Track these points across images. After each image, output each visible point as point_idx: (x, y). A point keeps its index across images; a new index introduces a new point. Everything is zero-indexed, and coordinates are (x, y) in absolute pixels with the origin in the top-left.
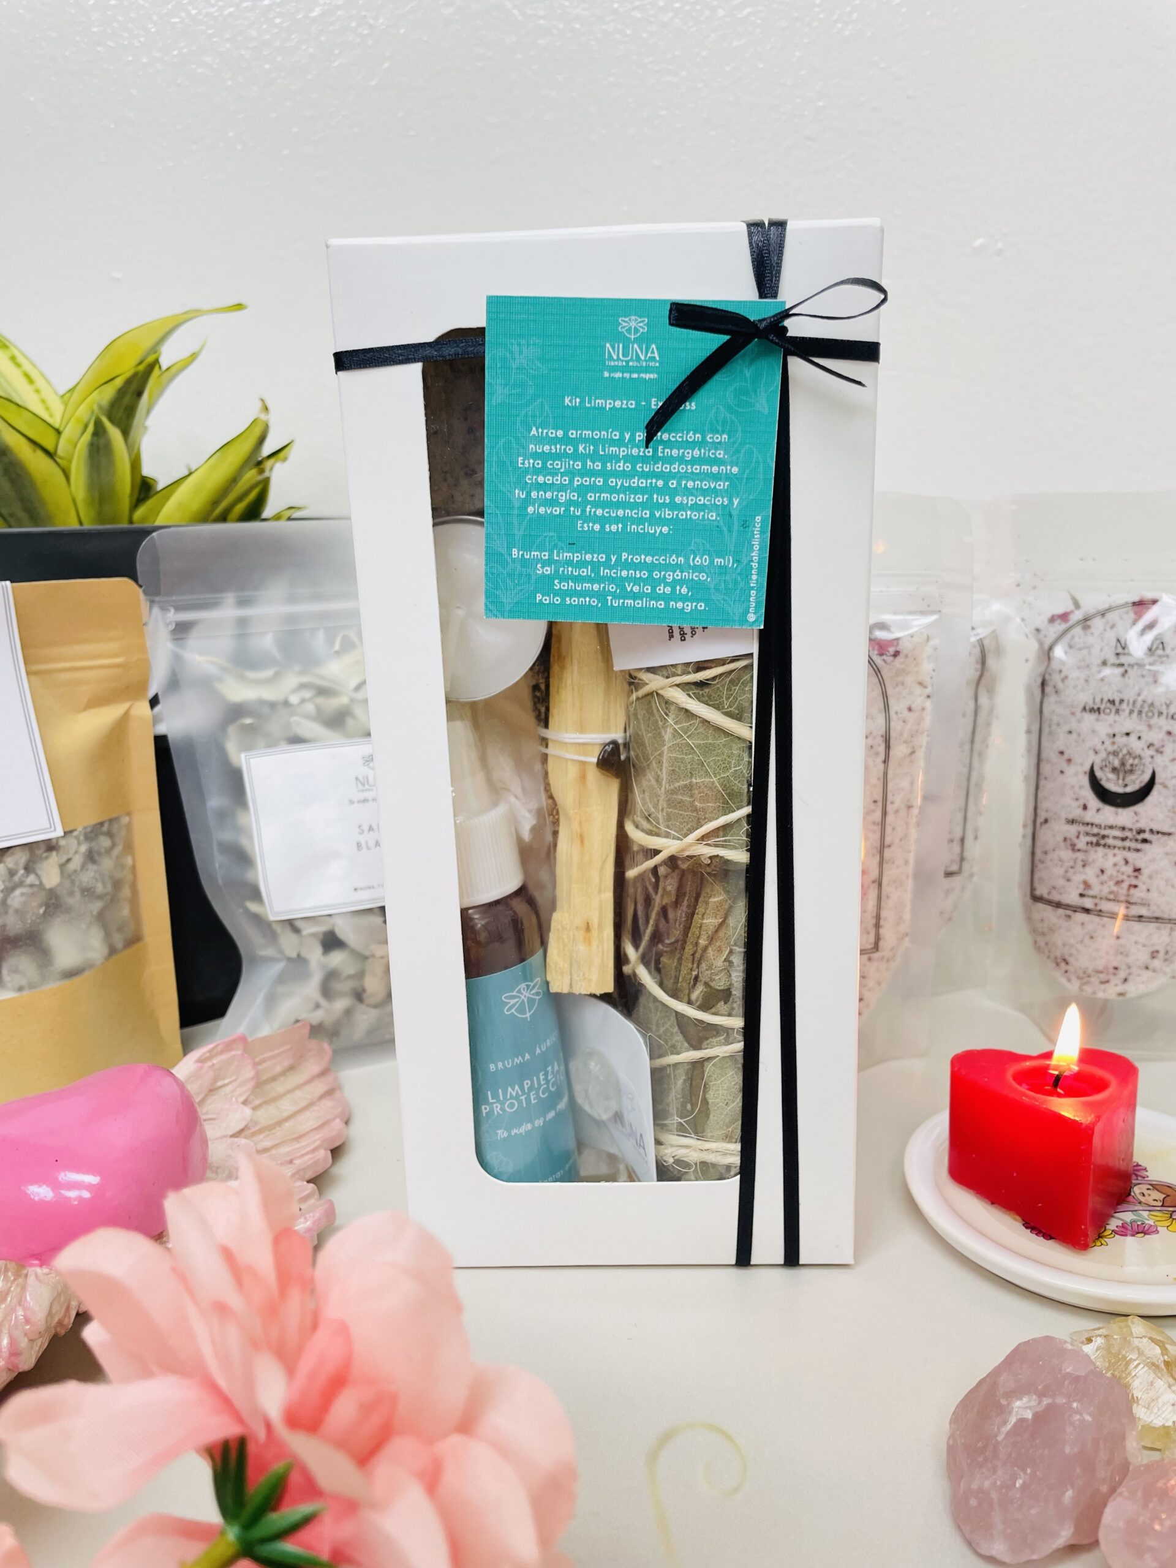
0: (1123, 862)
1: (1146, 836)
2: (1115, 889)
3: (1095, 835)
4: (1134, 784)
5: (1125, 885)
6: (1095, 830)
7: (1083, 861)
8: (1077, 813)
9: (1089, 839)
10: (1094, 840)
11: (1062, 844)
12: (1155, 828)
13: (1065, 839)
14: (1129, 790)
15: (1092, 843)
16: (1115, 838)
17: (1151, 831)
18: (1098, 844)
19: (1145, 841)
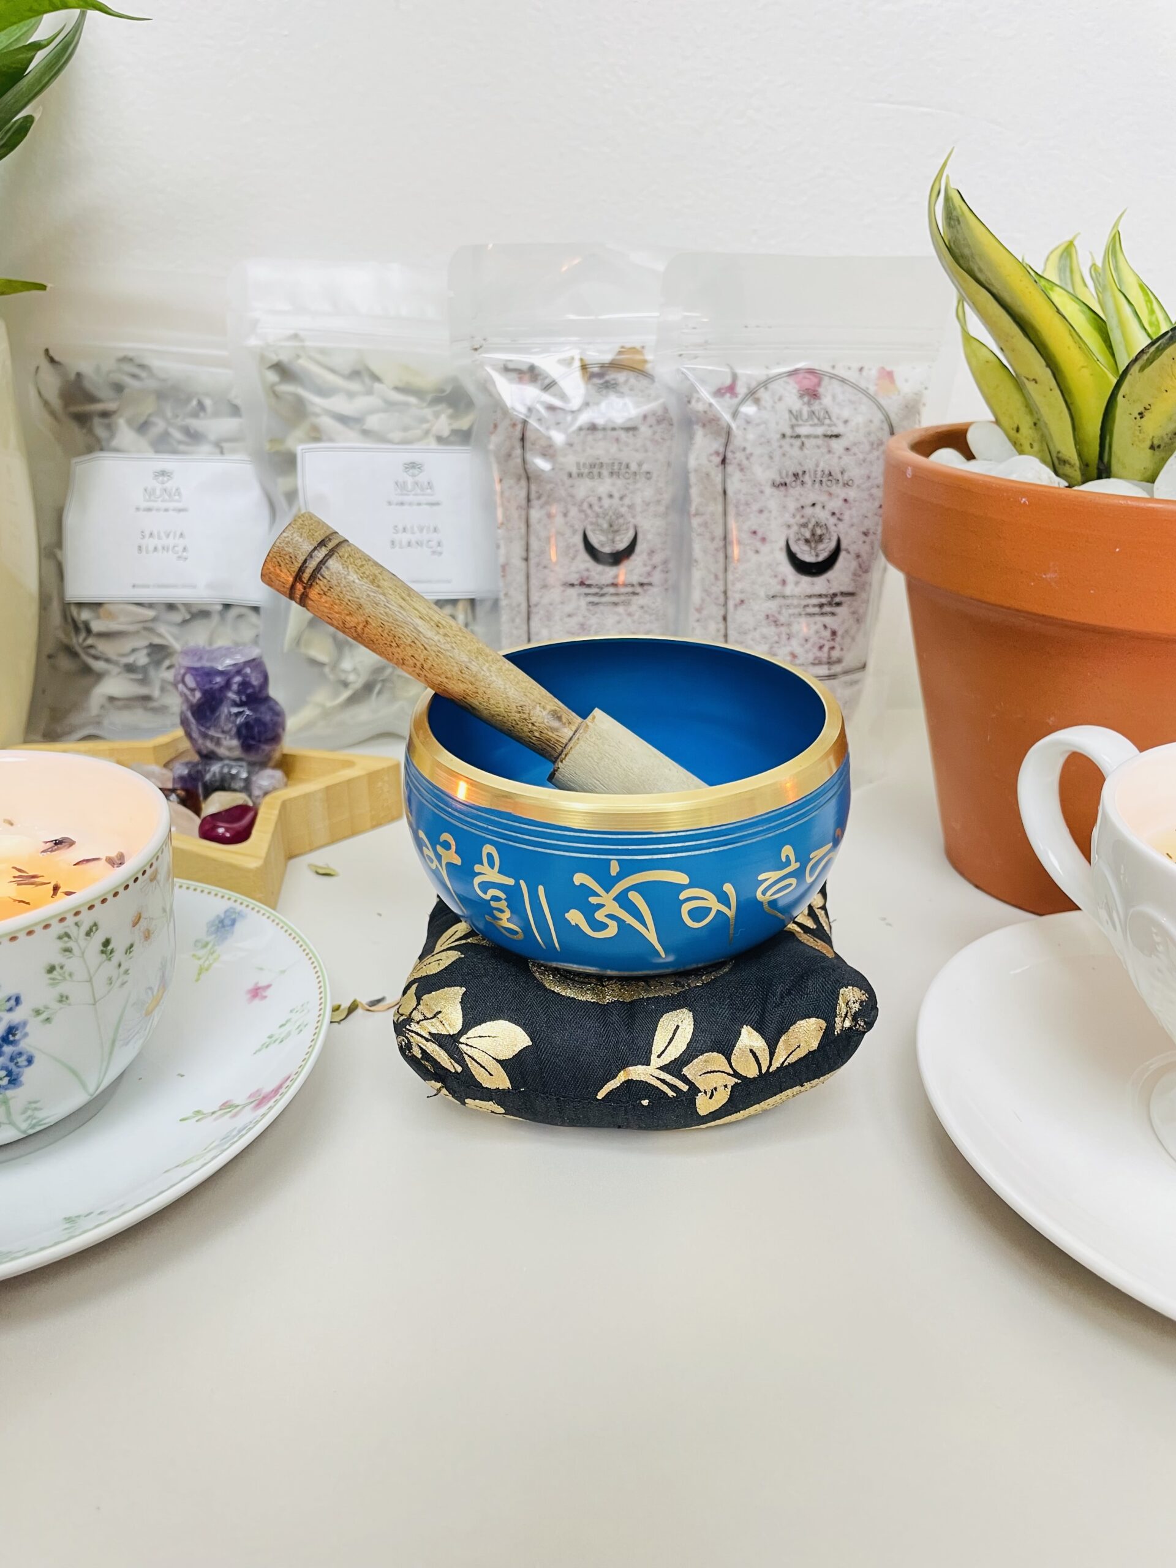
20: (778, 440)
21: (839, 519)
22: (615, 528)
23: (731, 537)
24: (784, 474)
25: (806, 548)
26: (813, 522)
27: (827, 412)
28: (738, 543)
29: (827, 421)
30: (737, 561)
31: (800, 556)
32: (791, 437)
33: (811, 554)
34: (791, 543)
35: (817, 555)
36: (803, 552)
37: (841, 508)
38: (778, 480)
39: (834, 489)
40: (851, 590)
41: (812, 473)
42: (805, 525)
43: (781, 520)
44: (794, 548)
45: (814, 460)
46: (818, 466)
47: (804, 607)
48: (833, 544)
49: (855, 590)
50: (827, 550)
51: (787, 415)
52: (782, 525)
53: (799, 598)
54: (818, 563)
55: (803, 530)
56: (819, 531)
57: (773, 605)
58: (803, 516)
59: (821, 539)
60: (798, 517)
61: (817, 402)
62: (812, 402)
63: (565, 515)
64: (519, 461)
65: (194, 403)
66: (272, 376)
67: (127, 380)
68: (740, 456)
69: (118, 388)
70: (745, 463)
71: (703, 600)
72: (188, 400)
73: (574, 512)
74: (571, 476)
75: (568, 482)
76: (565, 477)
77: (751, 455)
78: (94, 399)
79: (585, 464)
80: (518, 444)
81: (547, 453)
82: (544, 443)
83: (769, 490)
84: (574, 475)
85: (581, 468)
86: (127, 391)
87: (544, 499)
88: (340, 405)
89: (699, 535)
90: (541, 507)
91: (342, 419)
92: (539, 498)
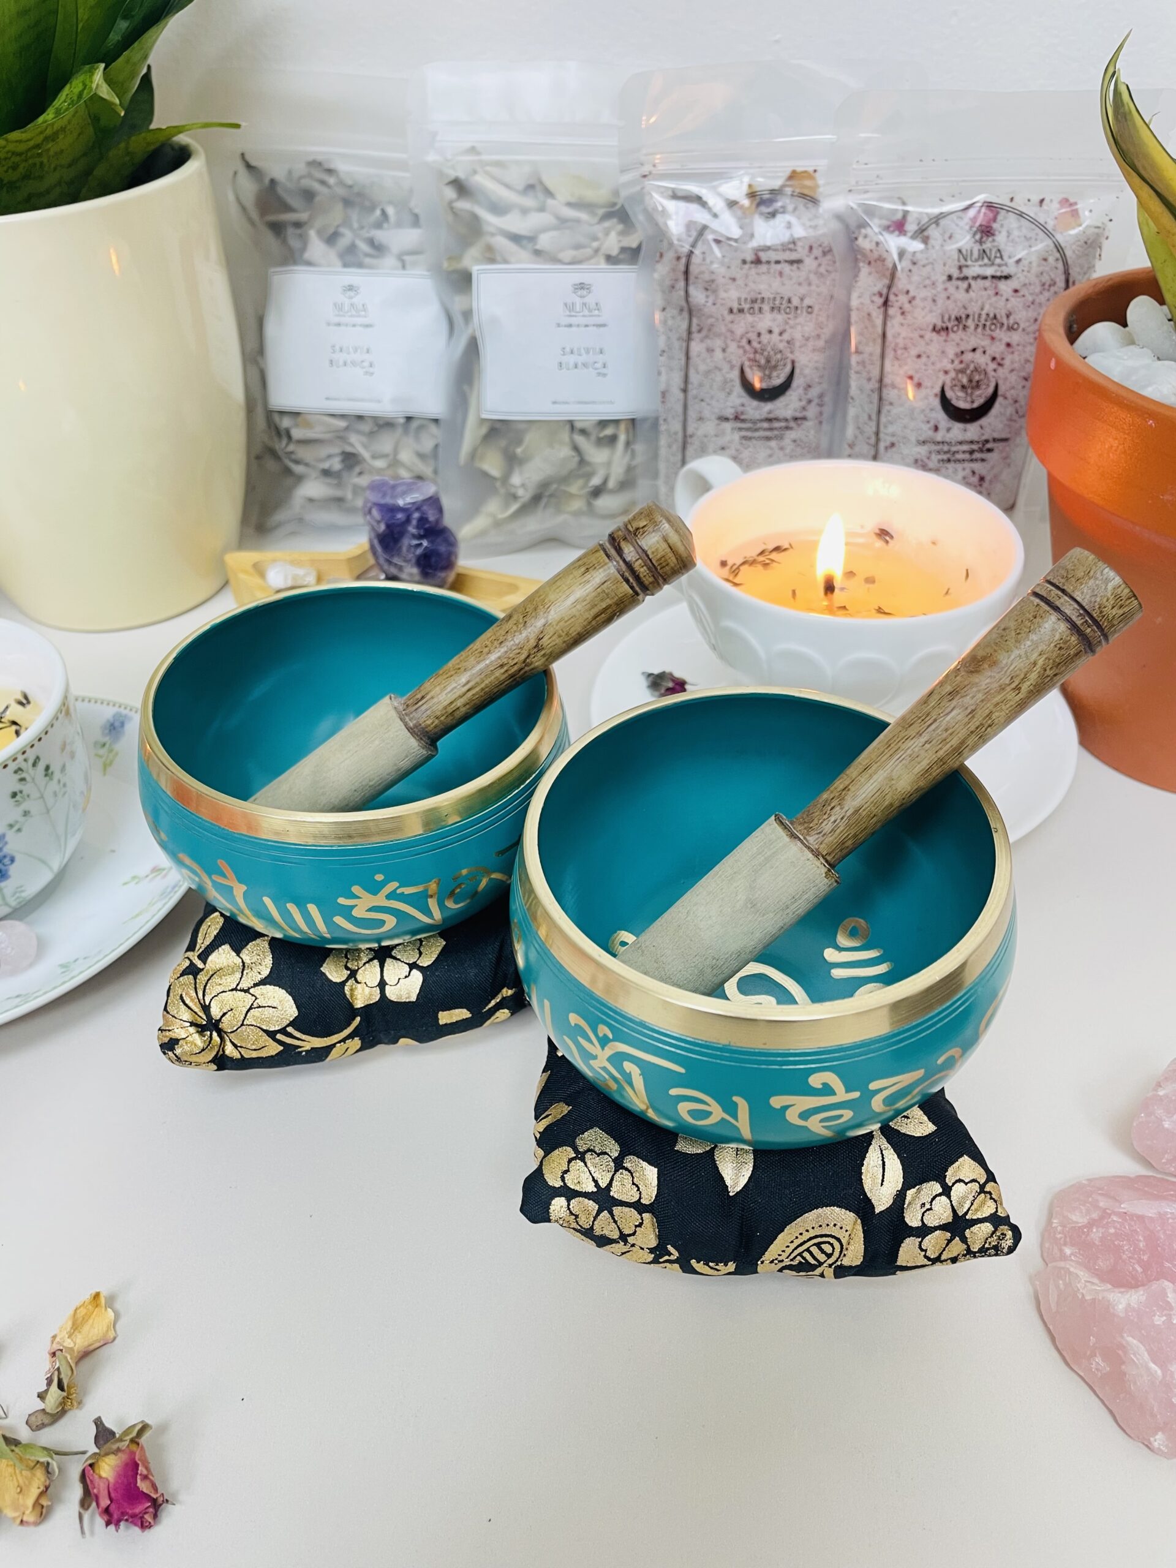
20: (944, 282)
21: (1000, 365)
22: (773, 363)
23: (887, 380)
24: (946, 318)
25: (961, 394)
26: (972, 367)
27: (999, 250)
28: (894, 386)
29: (998, 261)
30: (891, 404)
31: (954, 402)
32: (958, 279)
33: (965, 401)
34: (947, 389)
35: (973, 402)
36: (958, 398)
37: (1002, 353)
38: (939, 324)
39: (998, 333)
40: (1003, 436)
41: (976, 316)
42: (962, 371)
43: (938, 366)
44: (949, 394)
45: (980, 303)
46: (982, 309)
47: (955, 453)
48: (991, 390)
49: (1008, 436)
50: (983, 396)
51: (955, 255)
52: (939, 371)
53: (949, 444)
54: (973, 410)
55: (960, 376)
56: (977, 378)
57: (923, 450)
58: (961, 362)
59: (978, 385)
60: (957, 362)
61: (990, 239)
62: (984, 239)
63: (724, 350)
64: (682, 293)
65: (378, 212)
66: (450, 193)
67: (316, 186)
68: (903, 299)
69: (309, 195)
70: (907, 306)
71: (856, 437)
72: (372, 208)
73: (733, 347)
74: (731, 311)
75: (729, 317)
76: (726, 312)
77: (914, 298)
78: (288, 208)
79: (746, 299)
80: (681, 277)
81: (710, 287)
82: (707, 277)
83: (929, 335)
84: (735, 310)
85: (743, 303)
86: (317, 199)
87: (704, 333)
88: (514, 223)
89: (857, 372)
90: (702, 341)
91: (516, 238)
92: (700, 331)
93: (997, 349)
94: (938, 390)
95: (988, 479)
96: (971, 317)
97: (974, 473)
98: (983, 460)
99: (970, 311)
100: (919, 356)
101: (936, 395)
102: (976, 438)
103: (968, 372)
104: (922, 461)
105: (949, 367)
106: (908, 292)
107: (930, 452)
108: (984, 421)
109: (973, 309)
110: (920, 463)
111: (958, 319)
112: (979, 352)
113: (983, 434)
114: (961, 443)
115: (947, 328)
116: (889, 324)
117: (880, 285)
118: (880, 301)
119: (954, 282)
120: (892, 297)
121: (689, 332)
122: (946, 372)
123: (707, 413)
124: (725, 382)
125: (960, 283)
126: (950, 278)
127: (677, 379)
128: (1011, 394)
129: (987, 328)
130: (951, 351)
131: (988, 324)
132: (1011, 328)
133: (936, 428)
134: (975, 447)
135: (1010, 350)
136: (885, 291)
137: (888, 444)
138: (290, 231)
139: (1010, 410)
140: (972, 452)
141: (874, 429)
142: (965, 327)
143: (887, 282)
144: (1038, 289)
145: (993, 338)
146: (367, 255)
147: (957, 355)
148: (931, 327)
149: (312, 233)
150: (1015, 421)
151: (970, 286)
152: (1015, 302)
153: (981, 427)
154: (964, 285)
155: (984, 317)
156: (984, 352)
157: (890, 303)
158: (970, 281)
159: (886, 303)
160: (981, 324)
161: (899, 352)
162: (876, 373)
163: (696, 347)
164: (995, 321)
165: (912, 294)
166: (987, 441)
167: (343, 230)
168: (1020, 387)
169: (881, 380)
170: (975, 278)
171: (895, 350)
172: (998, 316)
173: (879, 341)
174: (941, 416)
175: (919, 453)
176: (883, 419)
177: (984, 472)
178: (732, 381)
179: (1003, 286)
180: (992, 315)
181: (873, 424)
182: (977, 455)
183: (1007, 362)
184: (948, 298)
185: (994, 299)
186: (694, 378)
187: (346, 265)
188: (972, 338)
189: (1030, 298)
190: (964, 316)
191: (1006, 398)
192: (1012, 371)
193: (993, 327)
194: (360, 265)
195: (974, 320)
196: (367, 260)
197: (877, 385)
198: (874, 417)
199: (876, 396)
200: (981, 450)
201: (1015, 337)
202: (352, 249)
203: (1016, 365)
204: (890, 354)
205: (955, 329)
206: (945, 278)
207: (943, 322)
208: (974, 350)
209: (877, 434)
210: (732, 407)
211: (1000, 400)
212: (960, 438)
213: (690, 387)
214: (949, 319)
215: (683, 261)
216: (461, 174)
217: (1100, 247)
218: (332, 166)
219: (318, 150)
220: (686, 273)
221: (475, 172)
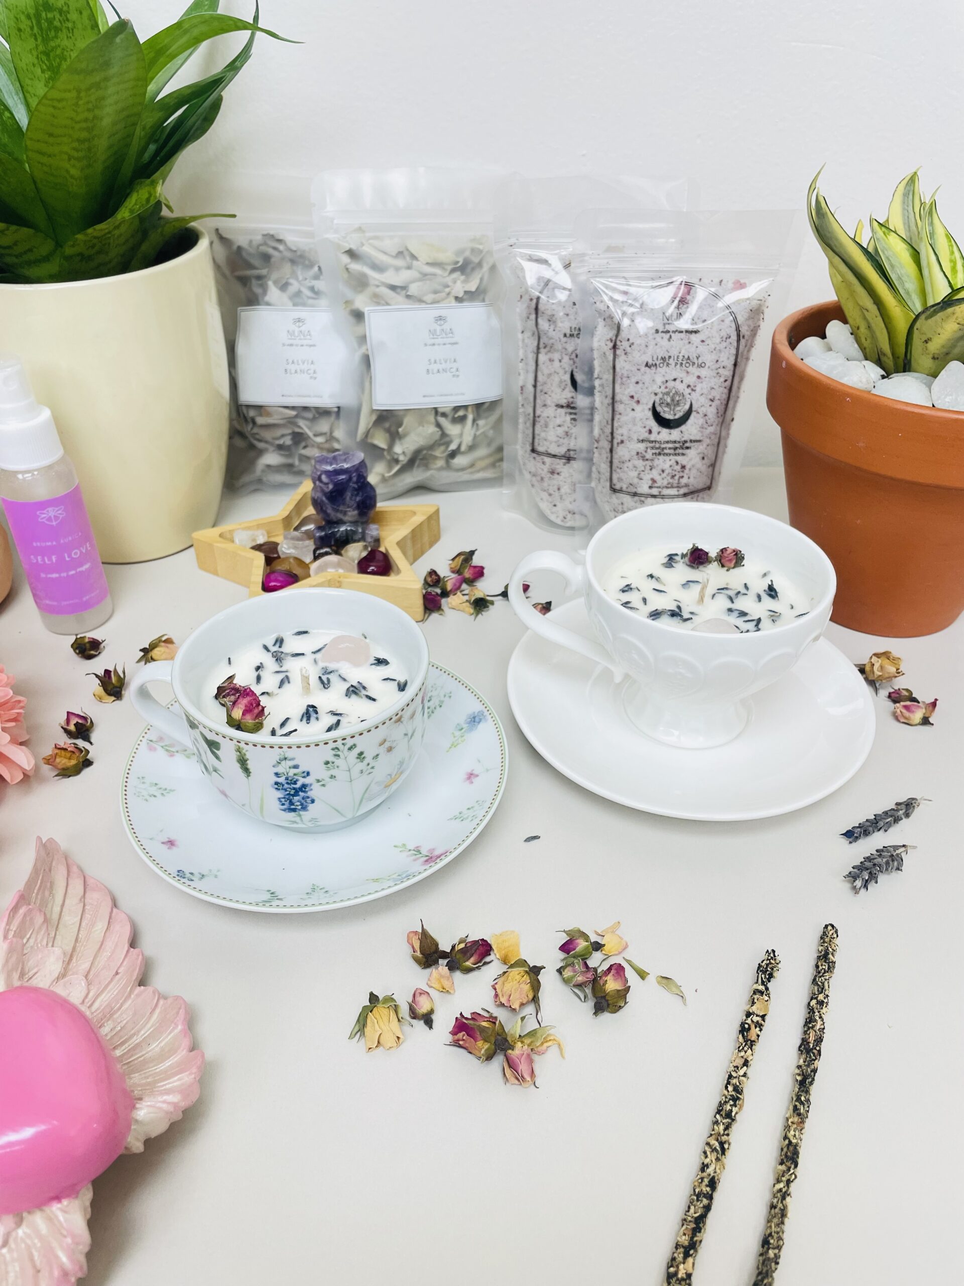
0: (675, 463)
1: (687, 445)
2: (671, 481)
3: (657, 448)
4: (680, 413)
5: (677, 478)
6: (657, 445)
7: (650, 466)
8: (645, 435)
9: (654, 451)
10: (657, 451)
11: (636, 457)
12: (693, 438)
13: (638, 453)
14: (677, 417)
15: (655, 453)
16: (670, 448)
17: (691, 441)
18: (660, 454)
19: (687, 448)
20: (653, 334)
21: (693, 390)
23: (617, 398)
24: (655, 358)
25: (666, 409)
26: (673, 391)
28: (621, 402)
29: (690, 321)
30: (620, 414)
31: (662, 414)
32: (662, 332)
33: (669, 413)
34: (657, 405)
35: (675, 415)
36: (664, 412)
37: (695, 382)
38: (650, 362)
39: (690, 369)
40: (698, 438)
41: (676, 358)
42: (668, 394)
43: (650, 390)
44: (658, 409)
45: (678, 348)
46: (680, 353)
47: (663, 449)
48: (687, 407)
49: (701, 438)
50: (682, 411)
51: (661, 317)
52: (651, 393)
53: (660, 442)
54: (675, 420)
55: (665, 397)
56: (677, 398)
57: (641, 447)
58: (666, 388)
59: (678, 404)
60: (663, 387)
61: (685, 306)
62: (681, 305)
63: (560, 361)
64: (534, 322)
65: (316, 269)
66: (346, 259)
67: (271, 251)
68: (625, 344)
69: (266, 258)
70: (628, 349)
71: (600, 435)
72: (311, 266)
73: (566, 359)
74: (565, 335)
75: (564, 339)
76: (562, 336)
77: (633, 344)
78: (251, 266)
79: (575, 328)
80: (533, 312)
81: (551, 320)
82: (549, 313)
83: (643, 369)
84: (568, 335)
85: (573, 331)
86: (273, 260)
87: (548, 349)
88: (391, 277)
89: (599, 392)
90: (546, 354)
91: (393, 288)
92: (545, 347)
93: (691, 380)
94: (650, 406)
95: (688, 467)
96: (672, 358)
97: (677, 463)
98: (683, 454)
99: (671, 354)
100: (637, 383)
101: (650, 409)
102: (678, 439)
103: (671, 394)
104: (641, 453)
105: (658, 391)
106: (628, 340)
107: (647, 448)
108: (683, 428)
109: (674, 353)
110: (640, 455)
111: (663, 359)
112: (678, 381)
113: (683, 437)
114: (667, 442)
115: (656, 365)
116: (617, 360)
117: (612, 334)
118: (611, 345)
119: (660, 334)
120: (618, 343)
121: (538, 348)
122: (656, 394)
123: (549, 402)
124: (561, 382)
125: (663, 335)
126: (657, 331)
127: (531, 381)
128: (702, 410)
129: (684, 365)
130: (659, 380)
131: (684, 362)
132: (700, 366)
133: (650, 432)
134: (677, 445)
135: (700, 380)
136: (614, 339)
137: (619, 441)
138: (254, 282)
139: (701, 421)
140: (675, 449)
141: (610, 430)
142: (668, 365)
143: (615, 332)
144: (719, 340)
145: (688, 372)
146: (309, 298)
147: (663, 382)
148: (645, 363)
149: (270, 283)
150: (706, 429)
151: (671, 337)
152: (702, 349)
153: (681, 432)
154: (668, 336)
155: (681, 358)
156: (682, 381)
157: (617, 347)
158: (671, 333)
159: (615, 347)
160: (679, 363)
161: (624, 379)
162: (610, 393)
163: (542, 358)
164: (688, 361)
165: (631, 341)
166: (686, 442)
167: (291, 281)
168: (708, 406)
169: (613, 398)
170: (674, 332)
171: (622, 379)
172: (691, 358)
173: (611, 371)
174: (653, 424)
175: (640, 448)
176: (616, 424)
177: (684, 463)
178: (565, 381)
179: (693, 337)
180: (686, 357)
181: (609, 427)
182: (681, 451)
183: (698, 389)
184: (656, 344)
185: (688, 346)
186: (540, 378)
187: (295, 305)
188: (673, 372)
189: (713, 346)
190: (667, 357)
191: (698, 413)
192: (702, 394)
193: (687, 365)
194: (304, 305)
195: (674, 359)
196: (310, 301)
197: (611, 401)
198: (610, 422)
199: (610, 408)
200: (682, 448)
201: (703, 372)
202: (298, 294)
203: (705, 391)
204: (618, 381)
205: (661, 365)
206: (654, 331)
207: (653, 361)
208: (675, 380)
209: (612, 433)
210: (566, 399)
211: (693, 415)
212: (667, 439)
213: (538, 384)
214: (657, 359)
215: (535, 301)
216: (353, 247)
217: (763, 313)
218: (281, 237)
219: (272, 227)
220: (537, 309)
221: (363, 245)
